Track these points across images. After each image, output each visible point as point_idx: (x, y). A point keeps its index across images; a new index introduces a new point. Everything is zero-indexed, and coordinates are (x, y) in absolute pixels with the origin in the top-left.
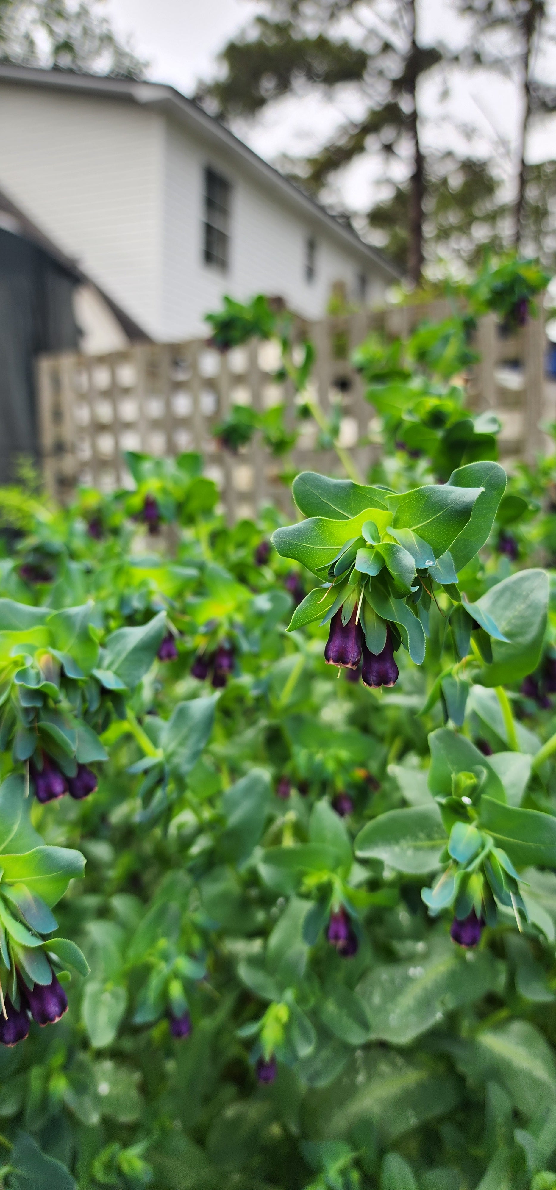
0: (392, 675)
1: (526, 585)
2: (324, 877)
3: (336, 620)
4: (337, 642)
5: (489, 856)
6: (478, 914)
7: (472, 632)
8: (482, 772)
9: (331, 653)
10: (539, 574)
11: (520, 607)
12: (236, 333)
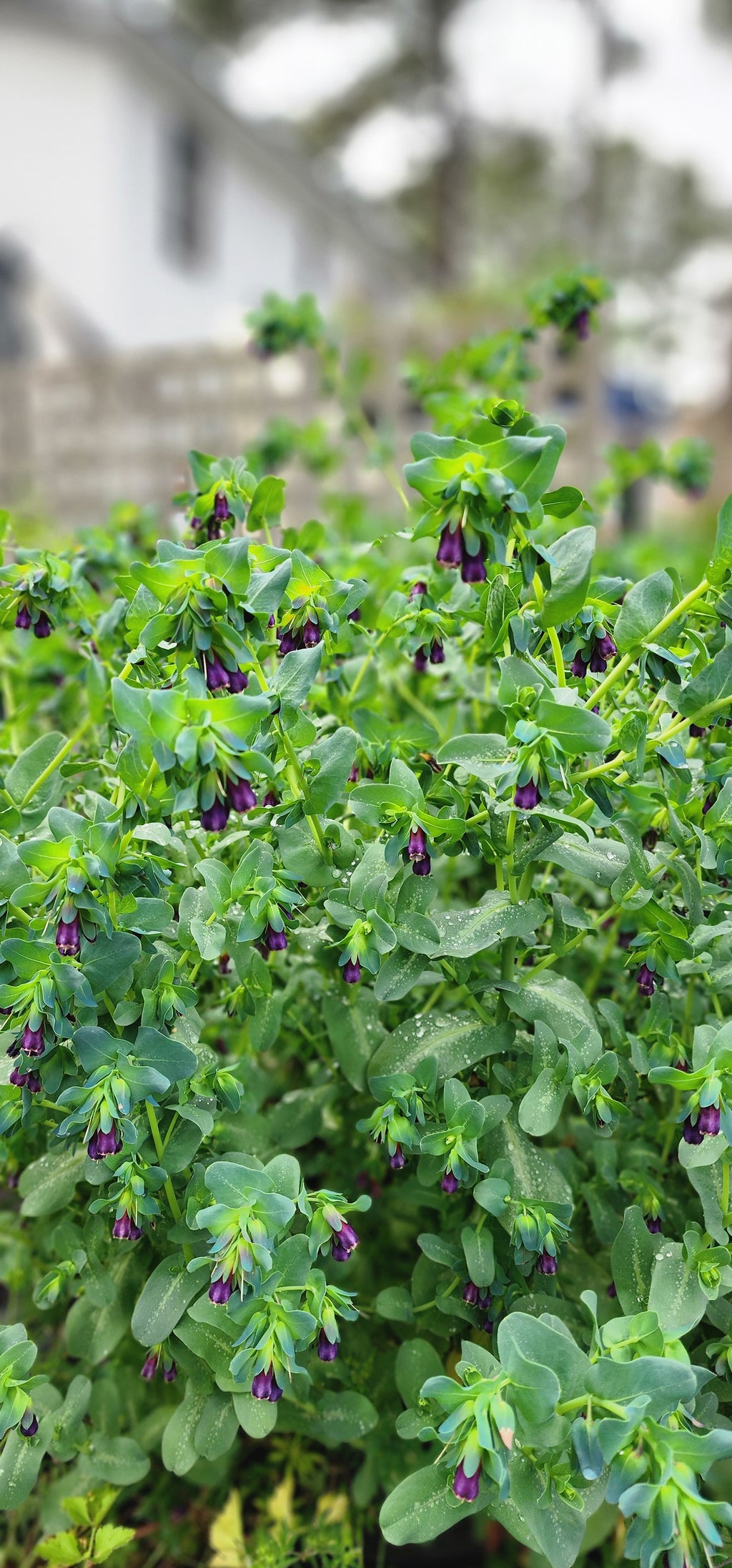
0: (483, 575)
1: (578, 539)
2: (402, 810)
3: (445, 532)
4: (446, 547)
5: (544, 739)
6: (535, 783)
7: (537, 567)
8: (540, 687)
9: (442, 555)
10: (589, 529)
11: (572, 556)
12: (278, 339)
